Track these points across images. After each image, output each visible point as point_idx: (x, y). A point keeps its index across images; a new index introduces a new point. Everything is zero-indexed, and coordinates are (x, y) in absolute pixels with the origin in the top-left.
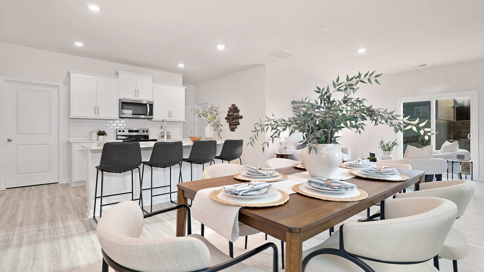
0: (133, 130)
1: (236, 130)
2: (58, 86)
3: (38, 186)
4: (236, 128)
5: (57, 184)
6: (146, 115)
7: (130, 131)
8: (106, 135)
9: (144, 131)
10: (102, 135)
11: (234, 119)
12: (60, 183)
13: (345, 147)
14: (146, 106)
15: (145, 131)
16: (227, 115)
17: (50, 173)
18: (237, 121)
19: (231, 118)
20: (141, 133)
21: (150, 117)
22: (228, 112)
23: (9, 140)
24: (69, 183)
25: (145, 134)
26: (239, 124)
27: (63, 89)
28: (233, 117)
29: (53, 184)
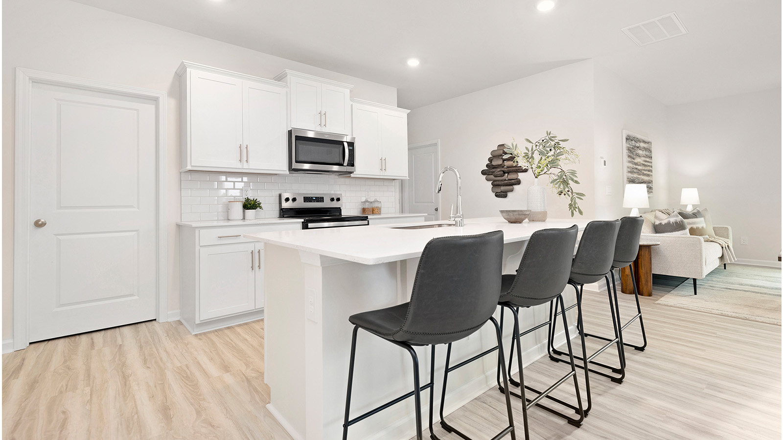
0: (312, 197)
1: (509, 194)
2: (155, 100)
3: (109, 331)
4: (512, 191)
5: (154, 322)
6: (342, 165)
7: (307, 199)
8: (261, 208)
9: (332, 200)
10: (253, 209)
11: (504, 173)
12: (161, 319)
13: (720, 226)
14: (342, 146)
15: (335, 199)
16: (487, 166)
17: (136, 297)
18: (512, 176)
19: (498, 171)
20: (327, 204)
21: (350, 169)
22: (490, 160)
23: (39, 224)
24: (183, 321)
25: (335, 204)
26: (518, 182)
27: (168, 105)
28: (503, 169)
29: (144, 324)
